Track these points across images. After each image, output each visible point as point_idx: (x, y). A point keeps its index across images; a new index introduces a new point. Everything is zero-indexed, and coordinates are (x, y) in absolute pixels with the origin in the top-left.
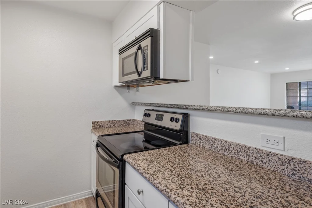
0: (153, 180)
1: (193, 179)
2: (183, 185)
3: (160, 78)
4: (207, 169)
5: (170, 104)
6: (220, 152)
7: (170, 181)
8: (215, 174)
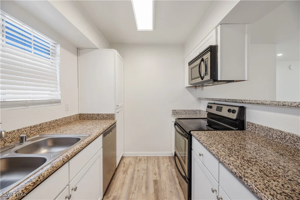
0: (209, 148)
1: (241, 153)
2: (231, 154)
3: (218, 80)
4: (257, 149)
5: (228, 99)
6: (275, 140)
7: (222, 151)
8: (263, 154)
